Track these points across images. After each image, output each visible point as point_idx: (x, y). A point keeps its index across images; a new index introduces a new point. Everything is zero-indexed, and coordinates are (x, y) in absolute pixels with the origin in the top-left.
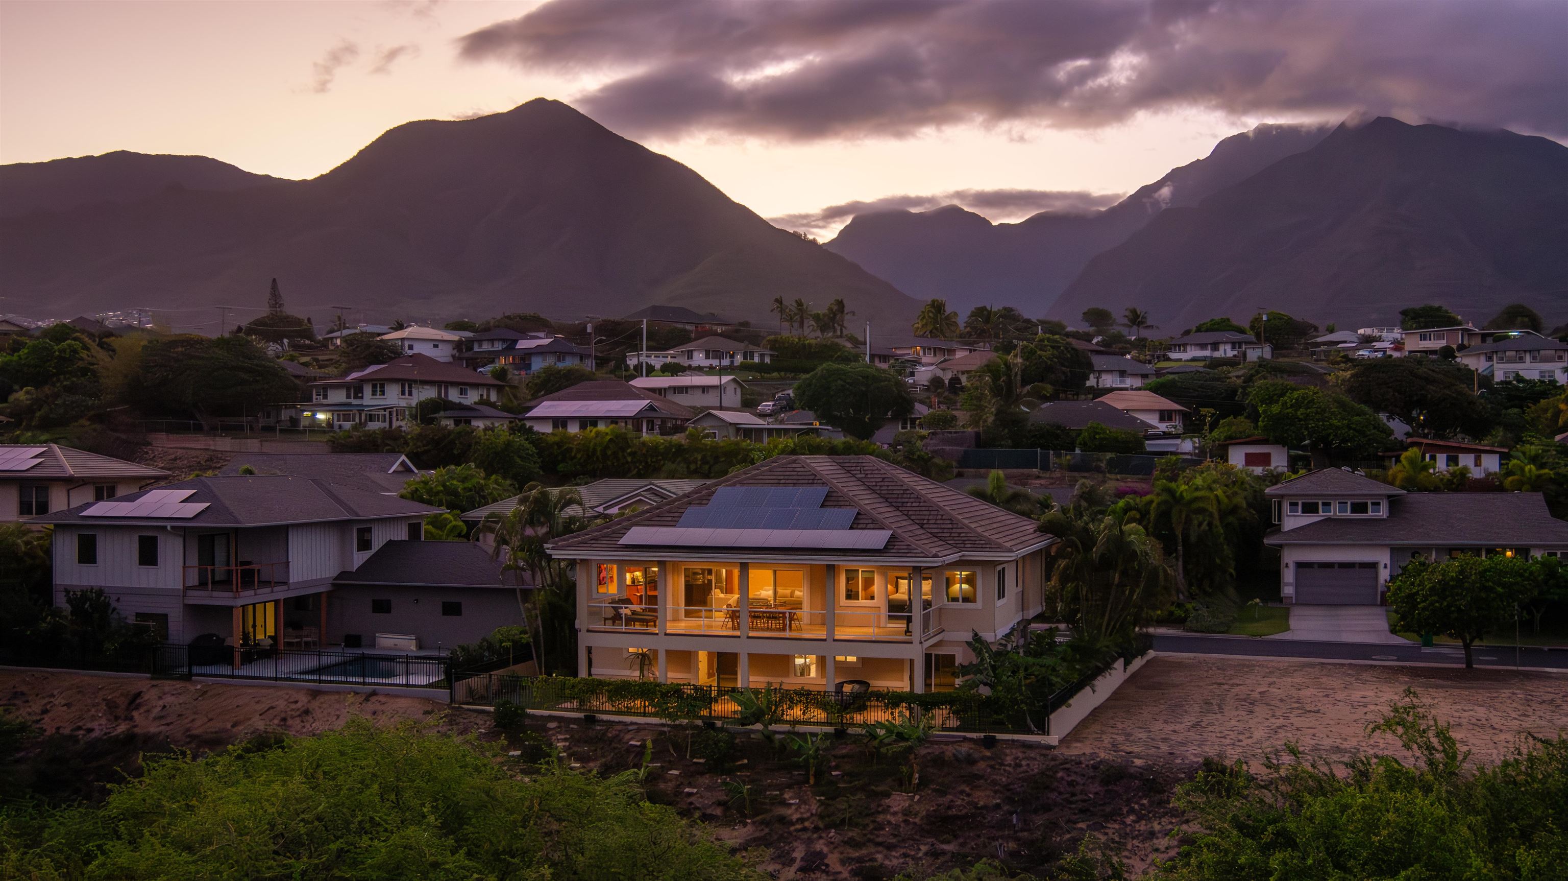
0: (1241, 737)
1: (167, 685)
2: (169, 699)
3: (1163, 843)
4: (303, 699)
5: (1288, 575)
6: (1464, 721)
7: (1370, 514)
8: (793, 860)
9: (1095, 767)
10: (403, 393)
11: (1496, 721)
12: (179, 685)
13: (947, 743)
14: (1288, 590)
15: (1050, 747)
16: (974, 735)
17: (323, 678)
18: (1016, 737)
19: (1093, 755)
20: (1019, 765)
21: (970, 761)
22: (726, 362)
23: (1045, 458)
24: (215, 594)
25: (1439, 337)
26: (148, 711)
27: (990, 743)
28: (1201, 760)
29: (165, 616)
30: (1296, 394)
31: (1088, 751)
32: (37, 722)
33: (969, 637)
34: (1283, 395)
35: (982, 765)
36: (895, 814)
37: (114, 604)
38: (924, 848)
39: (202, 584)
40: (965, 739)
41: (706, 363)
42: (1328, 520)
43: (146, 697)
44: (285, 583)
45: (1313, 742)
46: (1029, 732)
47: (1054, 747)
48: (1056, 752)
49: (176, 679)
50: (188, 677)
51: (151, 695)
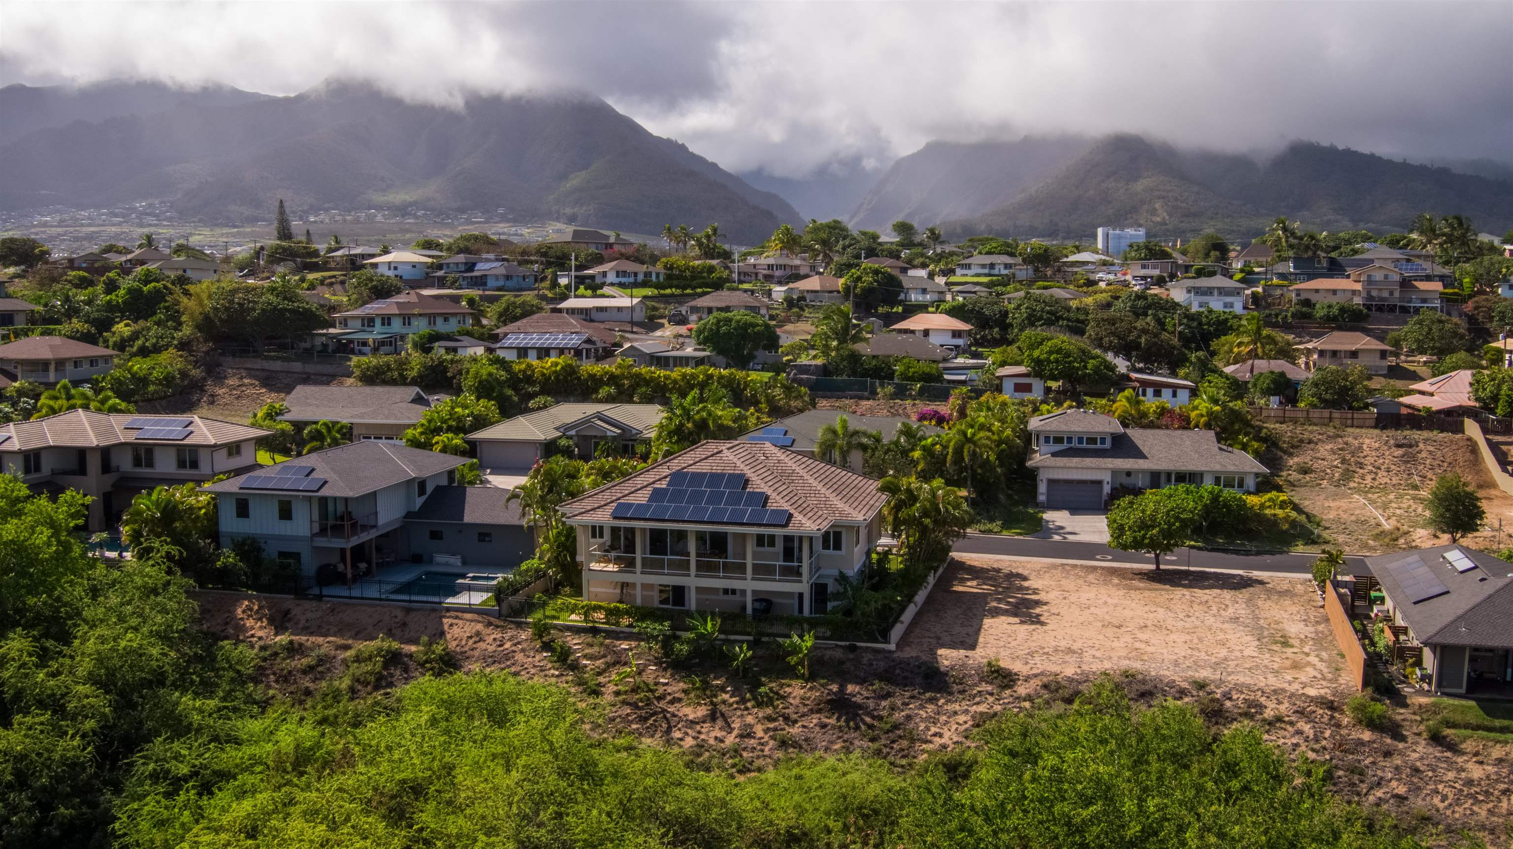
0: (1010, 639)
1: (307, 604)
2: (309, 615)
3: (962, 718)
4: (400, 614)
5: (1042, 488)
6: (1149, 623)
7: (1099, 446)
8: (732, 729)
9: (919, 667)
10: (404, 324)
11: (1170, 622)
12: (314, 604)
13: (826, 649)
14: (1042, 498)
15: (890, 652)
16: (842, 643)
17: (414, 598)
18: (869, 645)
19: (917, 658)
20: (871, 665)
21: (842, 662)
22: (632, 280)
23: (873, 385)
24: (333, 540)
25: (1154, 267)
26: (296, 624)
27: (853, 649)
28: (985, 661)
29: (299, 554)
30: (1049, 344)
31: (914, 654)
32: (223, 631)
33: (835, 573)
34: (1041, 343)
35: (848, 664)
36: (794, 698)
37: (263, 546)
38: (815, 721)
39: (323, 531)
40: (837, 645)
41: (617, 280)
42: (1071, 449)
43: (293, 613)
44: (374, 526)
45: (1054, 644)
46: (876, 641)
47: (894, 652)
48: (896, 655)
49: (311, 599)
50: (320, 598)
51: (296, 611)
